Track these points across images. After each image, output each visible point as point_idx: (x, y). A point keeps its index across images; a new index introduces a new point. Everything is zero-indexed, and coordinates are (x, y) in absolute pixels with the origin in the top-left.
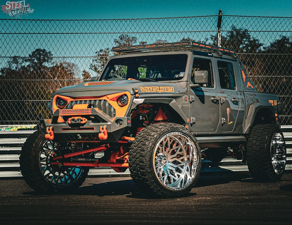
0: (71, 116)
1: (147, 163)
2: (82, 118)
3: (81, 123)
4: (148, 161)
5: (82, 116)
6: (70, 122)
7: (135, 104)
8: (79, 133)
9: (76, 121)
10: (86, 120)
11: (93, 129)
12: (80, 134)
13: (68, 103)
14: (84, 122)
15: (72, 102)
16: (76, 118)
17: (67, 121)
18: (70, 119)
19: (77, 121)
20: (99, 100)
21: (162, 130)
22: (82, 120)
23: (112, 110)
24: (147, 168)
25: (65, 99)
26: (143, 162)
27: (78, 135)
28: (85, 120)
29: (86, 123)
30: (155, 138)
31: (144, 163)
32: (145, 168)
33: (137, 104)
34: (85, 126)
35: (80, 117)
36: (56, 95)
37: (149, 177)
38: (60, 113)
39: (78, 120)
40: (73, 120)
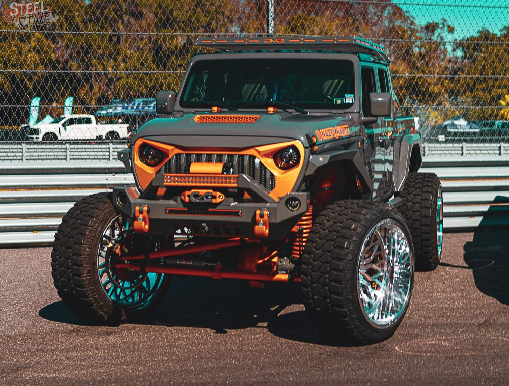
0: (190, 188)
1: (348, 283)
2: (214, 193)
3: (213, 202)
4: (349, 280)
5: (215, 189)
6: (187, 198)
7: (313, 165)
8: (204, 222)
9: (202, 199)
10: (223, 196)
11: (236, 214)
12: (208, 223)
13: (171, 156)
14: (219, 200)
15: (178, 155)
16: (202, 192)
17: (180, 195)
18: (187, 193)
19: (205, 199)
20: (239, 155)
21: (368, 217)
22: (215, 197)
23: (268, 176)
24: (347, 292)
25: (161, 149)
26: (339, 282)
27: (203, 224)
28: (220, 196)
29: (221, 202)
30: (359, 234)
31: (342, 284)
32: (344, 293)
33: (318, 165)
34: (219, 208)
35: (211, 191)
36: (141, 139)
37: (349, 309)
38: (165, 181)
39: (207, 197)
40: (196, 196)
